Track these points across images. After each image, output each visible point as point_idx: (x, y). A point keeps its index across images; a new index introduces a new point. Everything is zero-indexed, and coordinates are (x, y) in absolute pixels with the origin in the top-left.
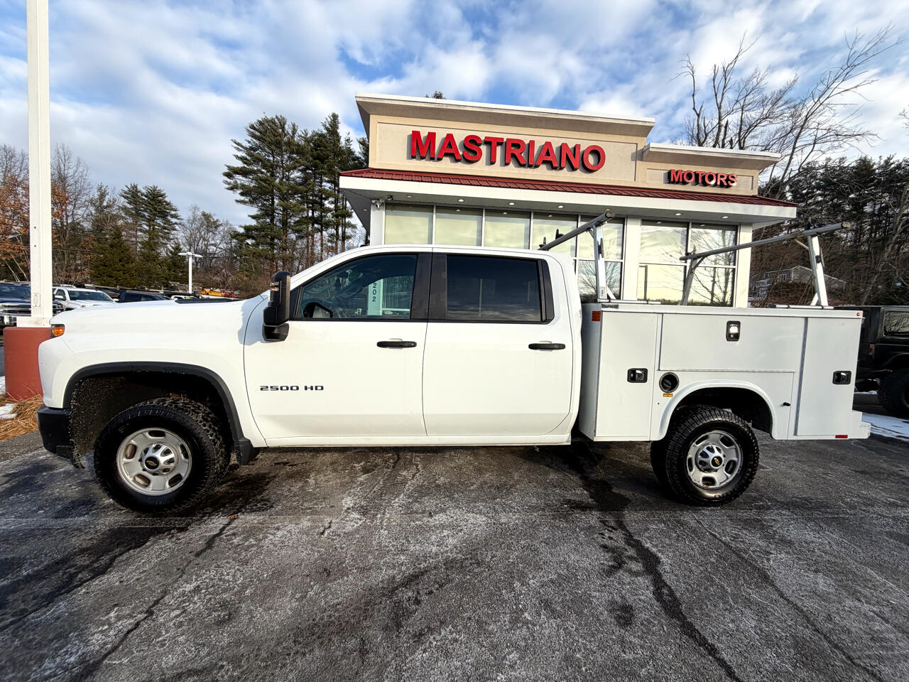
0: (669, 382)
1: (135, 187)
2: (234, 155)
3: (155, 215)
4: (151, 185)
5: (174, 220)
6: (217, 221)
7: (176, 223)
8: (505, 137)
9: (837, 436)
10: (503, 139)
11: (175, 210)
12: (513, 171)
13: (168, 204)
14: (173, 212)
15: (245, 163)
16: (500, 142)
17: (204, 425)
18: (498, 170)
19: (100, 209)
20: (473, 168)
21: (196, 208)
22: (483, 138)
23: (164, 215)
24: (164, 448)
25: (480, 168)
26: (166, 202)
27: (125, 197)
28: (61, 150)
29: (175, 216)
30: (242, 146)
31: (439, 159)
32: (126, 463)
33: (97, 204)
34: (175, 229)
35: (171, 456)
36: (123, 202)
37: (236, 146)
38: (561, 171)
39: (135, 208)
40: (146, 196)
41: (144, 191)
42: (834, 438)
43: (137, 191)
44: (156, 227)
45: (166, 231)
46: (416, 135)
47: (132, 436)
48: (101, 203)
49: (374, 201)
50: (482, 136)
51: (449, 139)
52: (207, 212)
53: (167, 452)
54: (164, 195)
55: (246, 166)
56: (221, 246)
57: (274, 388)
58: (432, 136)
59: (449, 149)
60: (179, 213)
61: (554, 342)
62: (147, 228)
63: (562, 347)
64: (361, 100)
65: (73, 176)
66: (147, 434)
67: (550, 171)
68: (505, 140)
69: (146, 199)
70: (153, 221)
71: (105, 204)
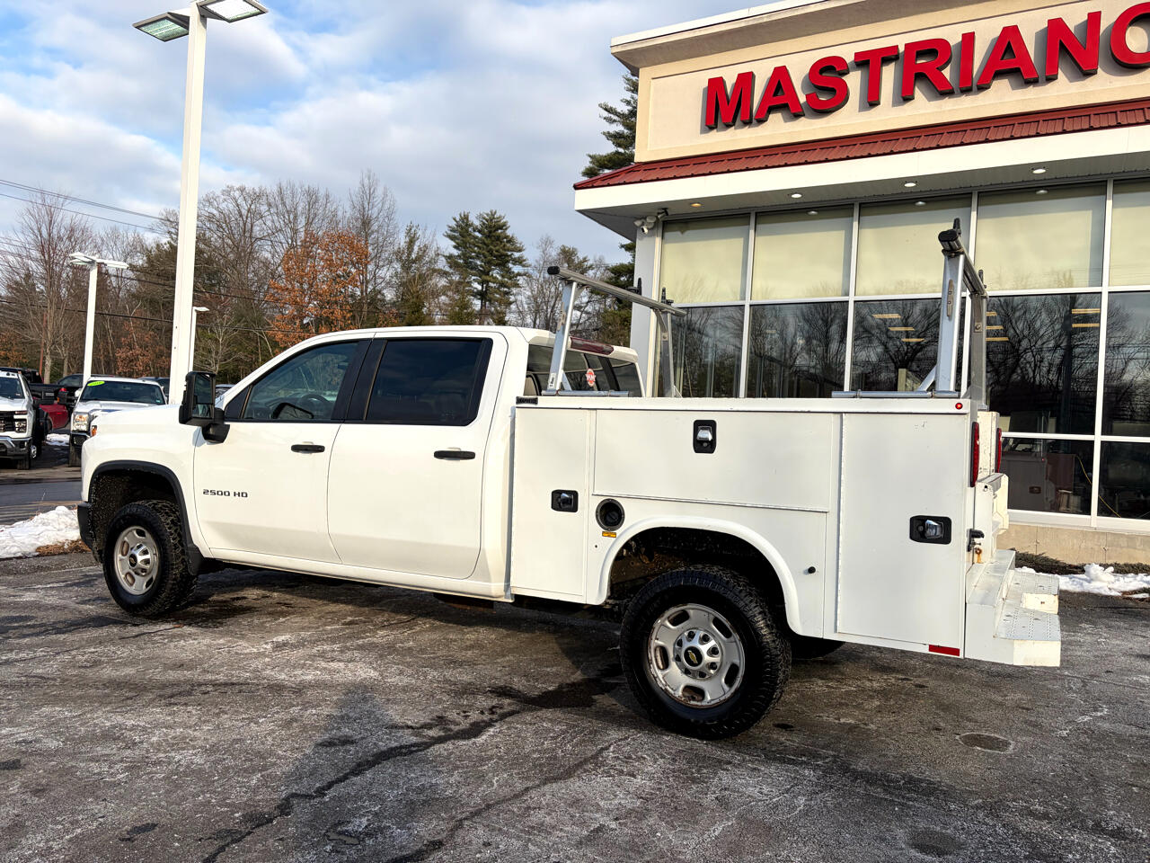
0: (610, 514)
1: (465, 218)
2: (604, 133)
3: (489, 263)
4: (486, 210)
5: (516, 269)
6: (585, 260)
7: (519, 274)
8: (901, 42)
9: (932, 648)
10: (896, 47)
11: (520, 251)
12: (925, 110)
13: (510, 240)
14: (516, 255)
15: (619, 145)
16: (888, 55)
17: (170, 528)
18: (889, 116)
19: (407, 266)
20: (831, 124)
21: (547, 242)
22: (849, 59)
23: (503, 261)
24: (144, 547)
25: (849, 120)
26: (507, 237)
27: (452, 238)
28: (366, 181)
29: (519, 261)
30: (616, 113)
31: (761, 121)
32: (121, 560)
33: (404, 257)
34: (517, 285)
35: (148, 556)
36: (448, 247)
37: (606, 114)
38: (1050, 86)
39: (464, 254)
40: (479, 232)
41: (477, 223)
42: (926, 650)
43: (468, 225)
44: (491, 284)
45: (506, 289)
46: (716, 85)
47: (124, 533)
48: (409, 254)
49: (638, 223)
50: (848, 55)
51: (780, 78)
52: (569, 245)
53: (145, 552)
54: (505, 224)
55: (621, 150)
56: (589, 309)
57: (213, 493)
58: (746, 80)
59: (780, 96)
60: (525, 254)
61: (464, 449)
62: (480, 287)
63: (470, 456)
64: (619, 49)
65: (377, 217)
66: (135, 532)
67: (1020, 91)
68: (902, 49)
69: (480, 235)
70: (488, 274)
71: (413, 256)
